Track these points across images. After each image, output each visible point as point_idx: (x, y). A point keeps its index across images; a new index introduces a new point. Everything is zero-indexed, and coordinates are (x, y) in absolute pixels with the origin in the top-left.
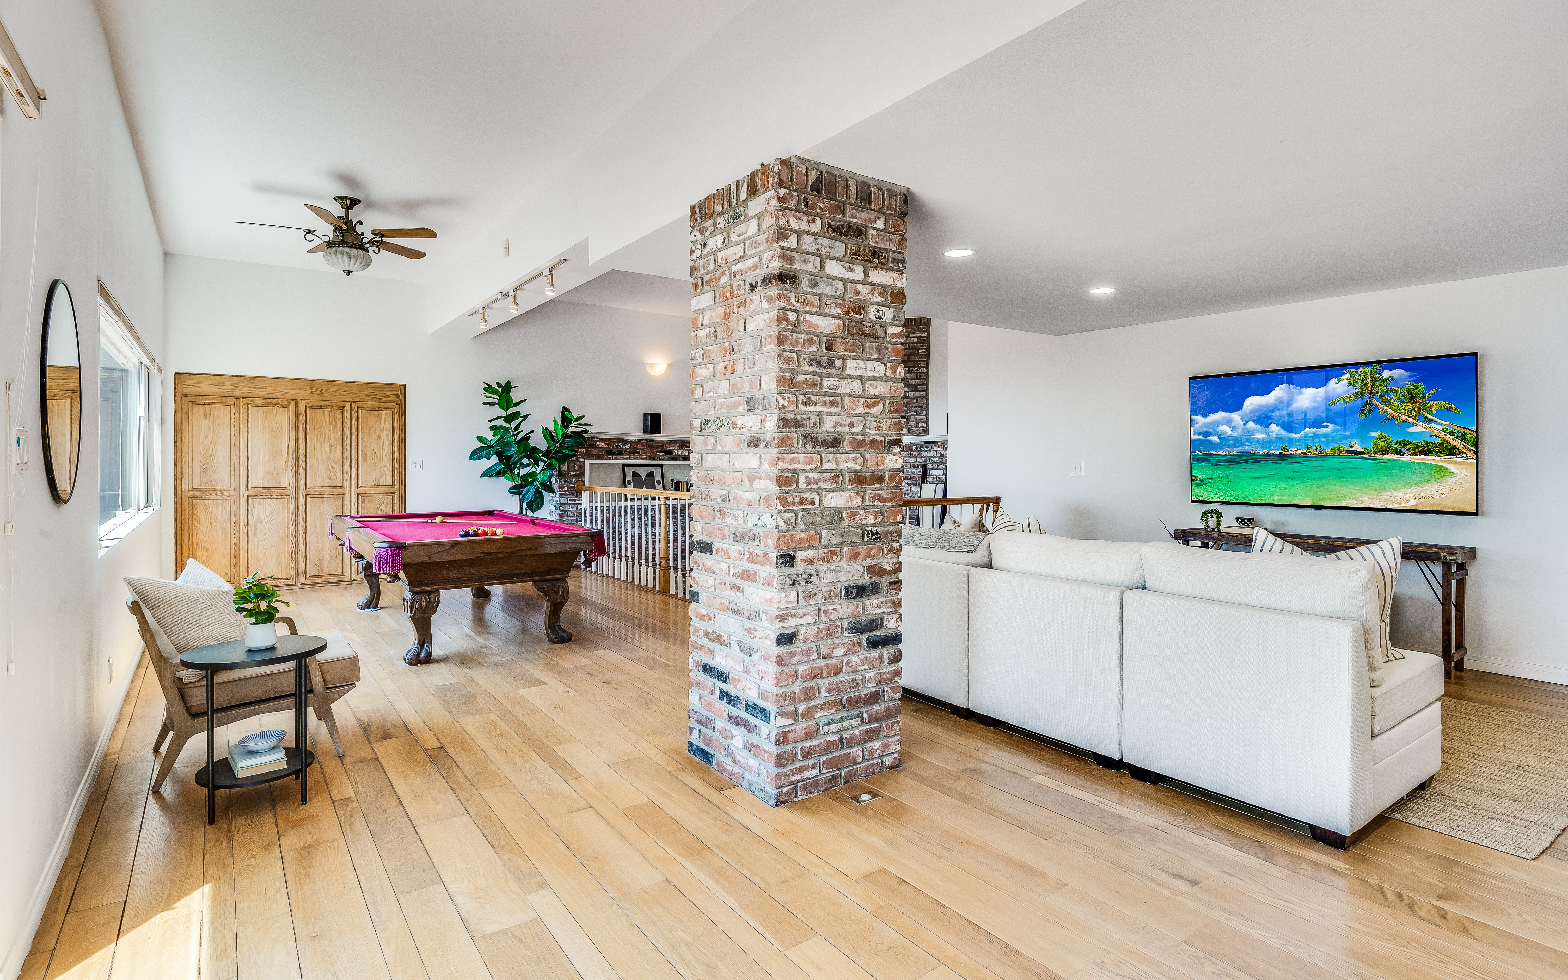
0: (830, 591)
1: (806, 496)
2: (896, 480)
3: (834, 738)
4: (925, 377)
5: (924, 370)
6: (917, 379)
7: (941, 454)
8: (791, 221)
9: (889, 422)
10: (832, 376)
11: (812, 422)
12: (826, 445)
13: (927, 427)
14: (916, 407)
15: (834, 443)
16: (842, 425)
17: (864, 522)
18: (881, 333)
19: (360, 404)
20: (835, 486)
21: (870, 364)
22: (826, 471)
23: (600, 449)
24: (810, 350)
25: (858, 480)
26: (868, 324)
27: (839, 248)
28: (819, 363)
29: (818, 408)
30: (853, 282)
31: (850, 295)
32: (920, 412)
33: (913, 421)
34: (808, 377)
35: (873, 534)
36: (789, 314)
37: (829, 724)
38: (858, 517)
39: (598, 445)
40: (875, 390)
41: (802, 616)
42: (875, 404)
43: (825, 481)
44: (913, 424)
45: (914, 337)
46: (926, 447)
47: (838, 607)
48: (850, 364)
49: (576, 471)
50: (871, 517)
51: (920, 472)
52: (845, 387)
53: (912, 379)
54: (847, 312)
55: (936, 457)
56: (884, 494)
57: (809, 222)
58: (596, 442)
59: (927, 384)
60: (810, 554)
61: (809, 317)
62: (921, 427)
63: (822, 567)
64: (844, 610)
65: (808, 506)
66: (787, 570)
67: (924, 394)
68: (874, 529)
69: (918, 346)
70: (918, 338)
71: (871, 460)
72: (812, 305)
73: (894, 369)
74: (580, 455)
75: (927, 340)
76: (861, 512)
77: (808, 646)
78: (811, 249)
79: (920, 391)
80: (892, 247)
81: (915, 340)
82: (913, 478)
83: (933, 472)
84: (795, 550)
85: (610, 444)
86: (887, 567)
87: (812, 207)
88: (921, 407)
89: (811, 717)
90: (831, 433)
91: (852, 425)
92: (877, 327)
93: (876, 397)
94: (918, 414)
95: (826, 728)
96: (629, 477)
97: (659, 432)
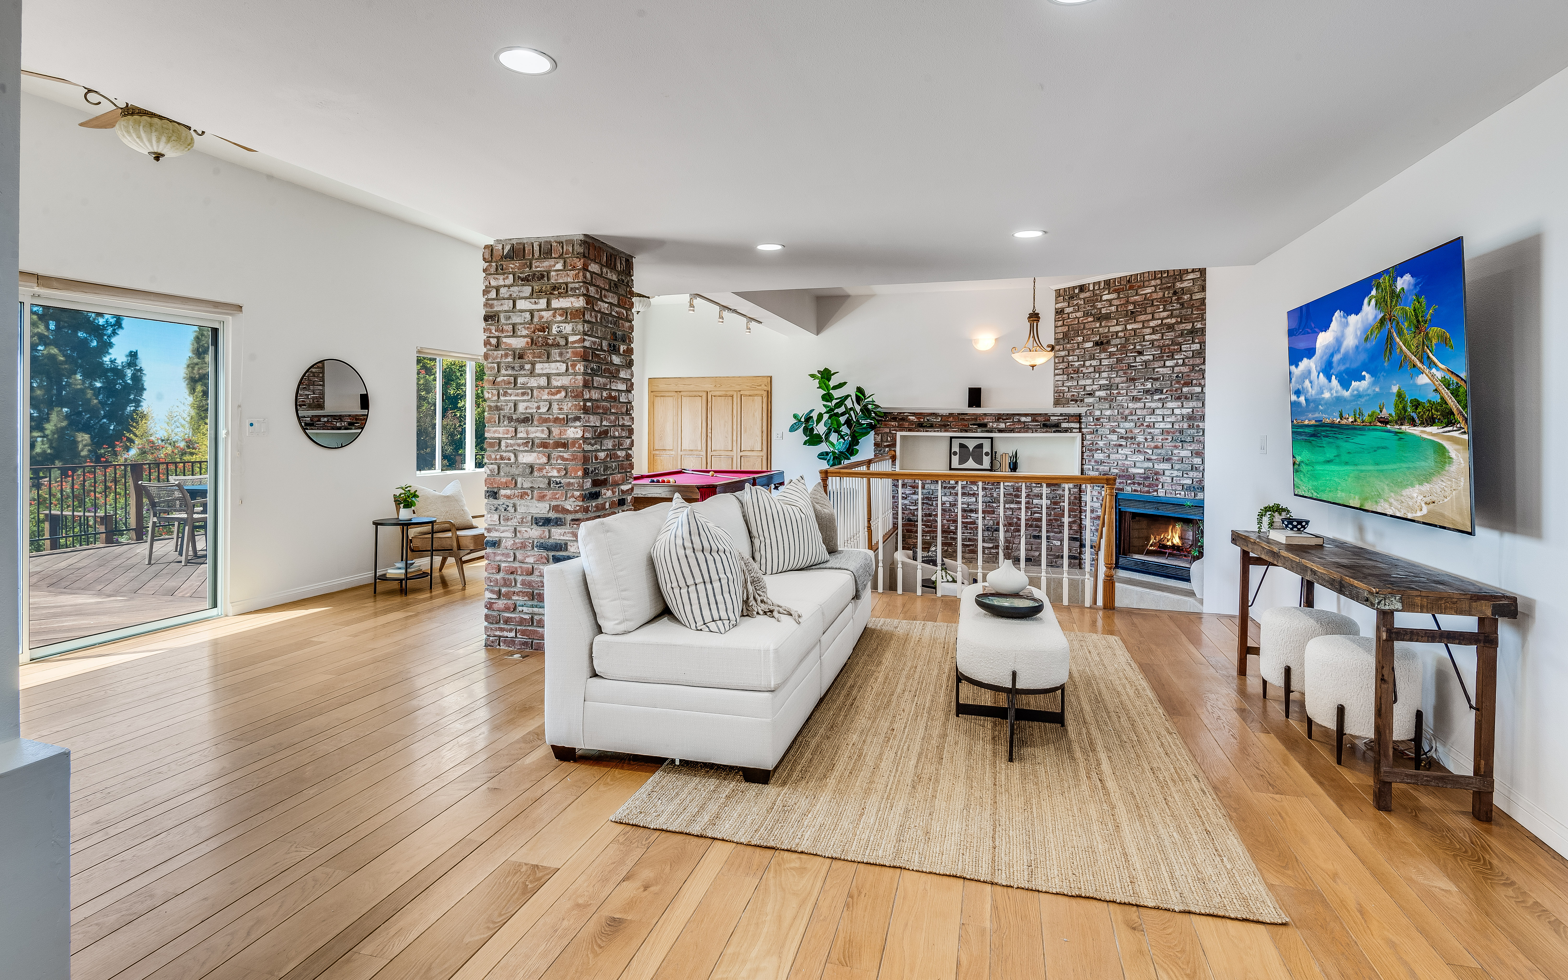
0: (522, 518)
1: (504, 454)
2: (577, 446)
3: (527, 617)
8: (491, 282)
9: (570, 404)
10: (525, 376)
11: (509, 407)
12: (518, 421)
15: (527, 420)
16: (530, 408)
17: (549, 475)
18: (562, 342)
19: (742, 393)
20: (526, 448)
21: (553, 365)
22: (521, 438)
23: (911, 422)
24: (507, 360)
25: (544, 445)
26: (551, 338)
27: (527, 290)
28: (513, 368)
29: (513, 398)
30: (539, 310)
31: (536, 320)
34: (505, 378)
35: (557, 483)
36: (491, 339)
37: (523, 606)
38: (545, 471)
39: (909, 419)
40: (557, 382)
41: (503, 532)
42: (559, 392)
43: (519, 445)
47: (529, 530)
48: (538, 366)
49: (889, 442)
50: (555, 471)
52: (533, 382)
54: (534, 332)
56: (566, 455)
57: (504, 279)
58: (908, 416)
60: (508, 492)
61: (504, 340)
63: (518, 502)
64: (535, 533)
65: (506, 461)
66: (492, 501)
68: (558, 480)
71: (556, 431)
72: (507, 331)
73: (574, 366)
74: (892, 428)
76: (547, 467)
77: (506, 551)
78: (506, 296)
80: (569, 280)
84: (499, 489)
85: (921, 418)
86: (569, 508)
87: (506, 269)
89: (510, 599)
90: (523, 413)
91: (538, 408)
92: (558, 338)
93: (557, 387)
95: (520, 609)
96: (956, 449)
97: (978, 405)
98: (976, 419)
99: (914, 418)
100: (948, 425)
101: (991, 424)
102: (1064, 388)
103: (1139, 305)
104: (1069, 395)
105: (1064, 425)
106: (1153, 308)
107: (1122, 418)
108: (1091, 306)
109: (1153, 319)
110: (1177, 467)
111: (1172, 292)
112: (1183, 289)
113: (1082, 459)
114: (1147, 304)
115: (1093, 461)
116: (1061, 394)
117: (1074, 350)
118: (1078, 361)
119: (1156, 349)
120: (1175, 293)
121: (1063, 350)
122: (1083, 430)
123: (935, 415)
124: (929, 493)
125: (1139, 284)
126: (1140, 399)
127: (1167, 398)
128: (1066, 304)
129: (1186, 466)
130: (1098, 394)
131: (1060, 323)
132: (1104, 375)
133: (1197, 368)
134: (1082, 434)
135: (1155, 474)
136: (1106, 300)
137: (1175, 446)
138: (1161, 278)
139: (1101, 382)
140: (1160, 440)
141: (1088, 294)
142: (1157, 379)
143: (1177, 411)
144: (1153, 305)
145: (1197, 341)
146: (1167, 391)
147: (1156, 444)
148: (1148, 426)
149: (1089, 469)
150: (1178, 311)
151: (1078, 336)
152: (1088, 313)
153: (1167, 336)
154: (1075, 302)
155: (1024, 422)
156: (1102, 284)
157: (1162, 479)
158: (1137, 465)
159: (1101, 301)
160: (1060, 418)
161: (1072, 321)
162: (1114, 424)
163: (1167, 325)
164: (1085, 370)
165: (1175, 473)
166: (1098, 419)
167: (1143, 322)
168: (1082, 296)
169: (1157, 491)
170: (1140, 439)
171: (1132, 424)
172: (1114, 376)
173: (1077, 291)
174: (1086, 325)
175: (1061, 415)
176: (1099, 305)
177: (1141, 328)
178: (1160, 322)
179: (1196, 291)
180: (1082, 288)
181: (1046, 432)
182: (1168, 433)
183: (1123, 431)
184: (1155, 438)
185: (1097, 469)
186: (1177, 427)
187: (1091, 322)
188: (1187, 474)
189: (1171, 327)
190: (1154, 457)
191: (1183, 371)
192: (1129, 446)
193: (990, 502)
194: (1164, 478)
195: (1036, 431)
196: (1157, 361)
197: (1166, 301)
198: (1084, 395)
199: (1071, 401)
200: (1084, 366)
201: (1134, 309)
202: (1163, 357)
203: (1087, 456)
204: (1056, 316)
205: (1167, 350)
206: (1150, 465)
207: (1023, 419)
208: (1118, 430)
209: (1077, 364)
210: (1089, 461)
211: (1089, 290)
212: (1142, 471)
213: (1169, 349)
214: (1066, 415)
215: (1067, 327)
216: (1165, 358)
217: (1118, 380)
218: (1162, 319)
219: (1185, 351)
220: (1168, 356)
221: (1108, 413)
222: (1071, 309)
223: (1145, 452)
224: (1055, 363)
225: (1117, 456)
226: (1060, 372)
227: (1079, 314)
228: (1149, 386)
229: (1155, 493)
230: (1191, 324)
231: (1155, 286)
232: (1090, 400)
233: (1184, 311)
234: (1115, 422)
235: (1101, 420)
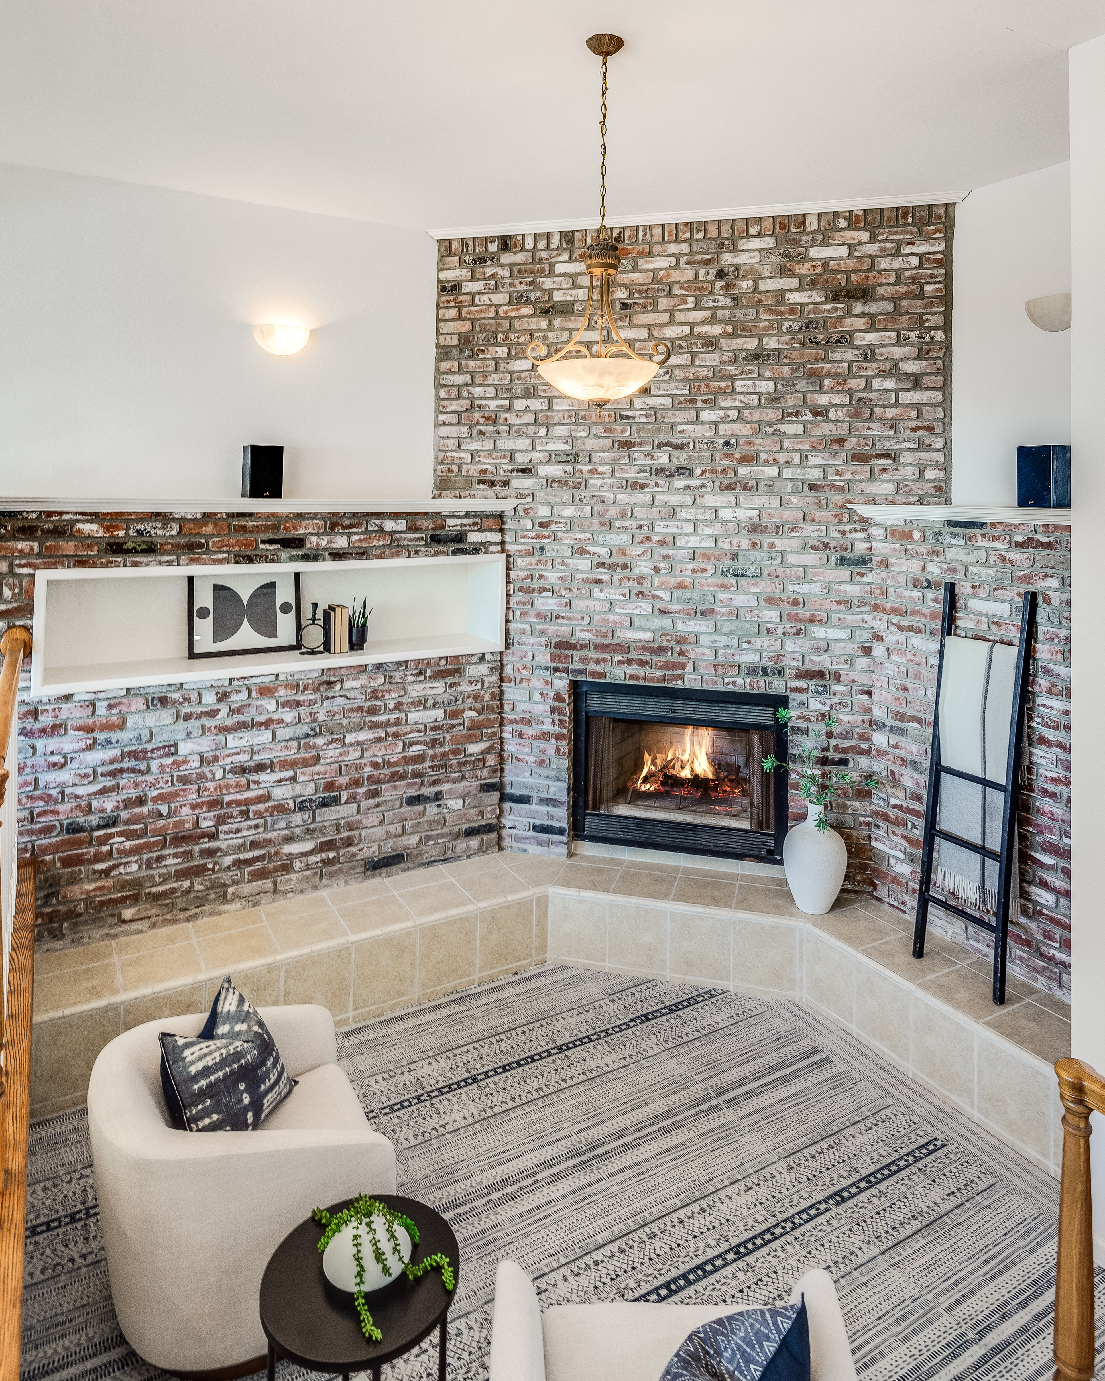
4: (941, 354)
5: (939, 335)
6: (919, 357)
7: (1003, 559)
13: (947, 480)
14: (918, 428)
23: (85, 541)
32: (928, 441)
33: (910, 465)
39: (79, 531)
44: (907, 472)
45: (912, 254)
46: (954, 535)
49: (7, 602)
51: (936, 600)
53: (906, 359)
55: (986, 564)
58: (73, 522)
59: (946, 372)
62: (929, 480)
67: (938, 397)
69: (922, 276)
70: (921, 256)
74: (20, 557)
75: (946, 261)
79: (928, 389)
81: (915, 261)
82: (913, 613)
83: (974, 604)
85: (116, 528)
88: (931, 429)
94: (921, 446)
96: (205, 598)
97: (276, 492)
98: (276, 528)
99: (94, 527)
100: (200, 546)
101: (314, 539)
102: (463, 455)
103: (640, 292)
104: (473, 471)
105: (473, 537)
106: (672, 301)
107: (602, 524)
108: (529, 284)
109: (671, 322)
110: (726, 627)
111: (713, 271)
112: (737, 268)
113: (508, 609)
114: (659, 290)
115: (532, 613)
116: (455, 468)
117: (485, 375)
118: (496, 397)
119: (680, 385)
120: (721, 274)
121: (460, 371)
122: (507, 547)
123: (162, 518)
124: (139, 738)
125: (640, 248)
126: (643, 486)
127: (703, 486)
128: (466, 273)
129: (748, 626)
130: (543, 470)
131: (452, 313)
132: (560, 431)
133: (768, 429)
134: (508, 556)
135: (679, 642)
136: (564, 275)
137: (722, 586)
138: (689, 241)
139: (551, 447)
140: (688, 573)
141: (520, 258)
142: (681, 447)
143: (726, 514)
144: (670, 294)
145: (768, 374)
146: (703, 472)
147: (678, 580)
148: (662, 543)
149: (523, 632)
150: (727, 313)
151: (496, 344)
152: (520, 298)
153: (703, 360)
154: (489, 272)
155: (391, 533)
156: (555, 241)
157: (693, 652)
158: (637, 622)
159: (551, 274)
160: (466, 521)
161: (481, 311)
162: (582, 536)
163: (703, 338)
164: (512, 419)
165: (723, 640)
166: (543, 525)
167: (650, 327)
168: (507, 258)
169: (682, 677)
170: (644, 568)
171: (626, 538)
172: (584, 434)
173: (493, 248)
174: (517, 324)
175: (467, 515)
176: (548, 283)
177: (645, 340)
178: (687, 330)
179: (767, 273)
180: (506, 243)
181: (438, 553)
182: (707, 557)
183: (604, 551)
184: (677, 567)
185: (543, 632)
186: (726, 546)
187: (528, 316)
188: (749, 642)
189: (711, 343)
190: (674, 607)
191: (738, 433)
192: (616, 582)
193: (308, 735)
194: (698, 650)
195: (417, 552)
196: (680, 409)
197: (700, 289)
198: (512, 471)
199: (481, 482)
200: (510, 409)
201: (629, 298)
202: (694, 401)
203: (518, 603)
204: (439, 297)
205: (704, 389)
206: (666, 622)
207: (389, 525)
208: (592, 549)
209: (493, 404)
210: (524, 614)
211: (523, 249)
212: (647, 636)
213: (708, 386)
214: (476, 515)
215: (468, 324)
216: (699, 404)
217: (591, 444)
218: (692, 325)
219: (742, 393)
220: (705, 401)
221: (569, 511)
222: (478, 286)
223: (655, 597)
224: (438, 398)
225: (590, 603)
226: (453, 418)
227: (498, 298)
228: (663, 458)
229: (679, 682)
230: (756, 340)
231: (677, 257)
232: (522, 483)
233: (739, 313)
234: (584, 531)
235: (553, 527)
